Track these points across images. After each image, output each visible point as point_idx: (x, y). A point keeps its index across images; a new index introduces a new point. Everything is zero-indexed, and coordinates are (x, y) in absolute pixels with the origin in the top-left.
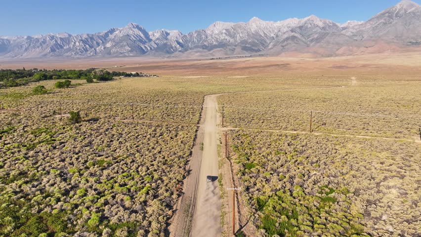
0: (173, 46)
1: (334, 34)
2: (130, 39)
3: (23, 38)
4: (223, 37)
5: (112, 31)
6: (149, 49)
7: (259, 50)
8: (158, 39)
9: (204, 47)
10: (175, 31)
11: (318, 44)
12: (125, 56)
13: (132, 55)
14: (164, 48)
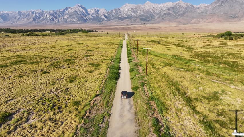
0: (102, 17)
1: (191, 11)
2: (77, 13)
3: (16, 12)
4: (130, 13)
5: (67, 9)
6: (88, 19)
7: (149, 20)
8: (93, 13)
9: (120, 19)
10: (103, 9)
11: (182, 17)
12: (75, 23)
13: (79, 22)
14: (97, 19)
